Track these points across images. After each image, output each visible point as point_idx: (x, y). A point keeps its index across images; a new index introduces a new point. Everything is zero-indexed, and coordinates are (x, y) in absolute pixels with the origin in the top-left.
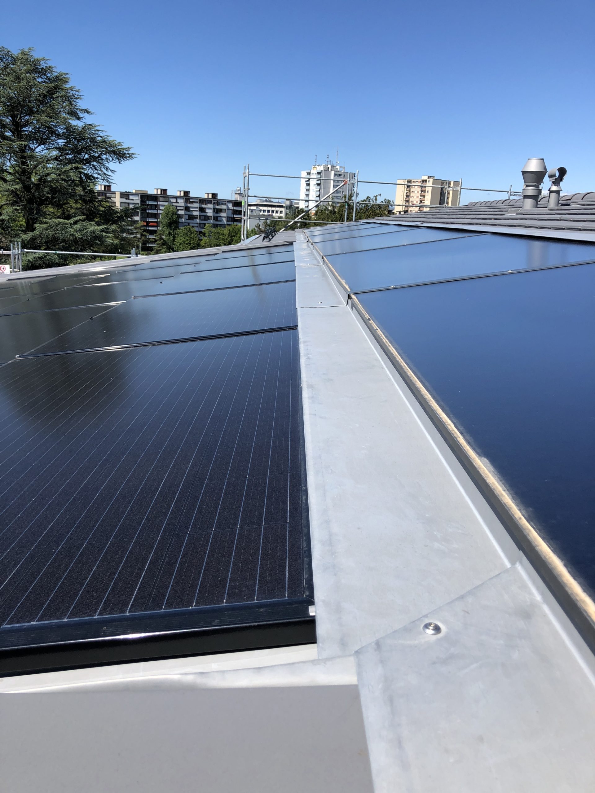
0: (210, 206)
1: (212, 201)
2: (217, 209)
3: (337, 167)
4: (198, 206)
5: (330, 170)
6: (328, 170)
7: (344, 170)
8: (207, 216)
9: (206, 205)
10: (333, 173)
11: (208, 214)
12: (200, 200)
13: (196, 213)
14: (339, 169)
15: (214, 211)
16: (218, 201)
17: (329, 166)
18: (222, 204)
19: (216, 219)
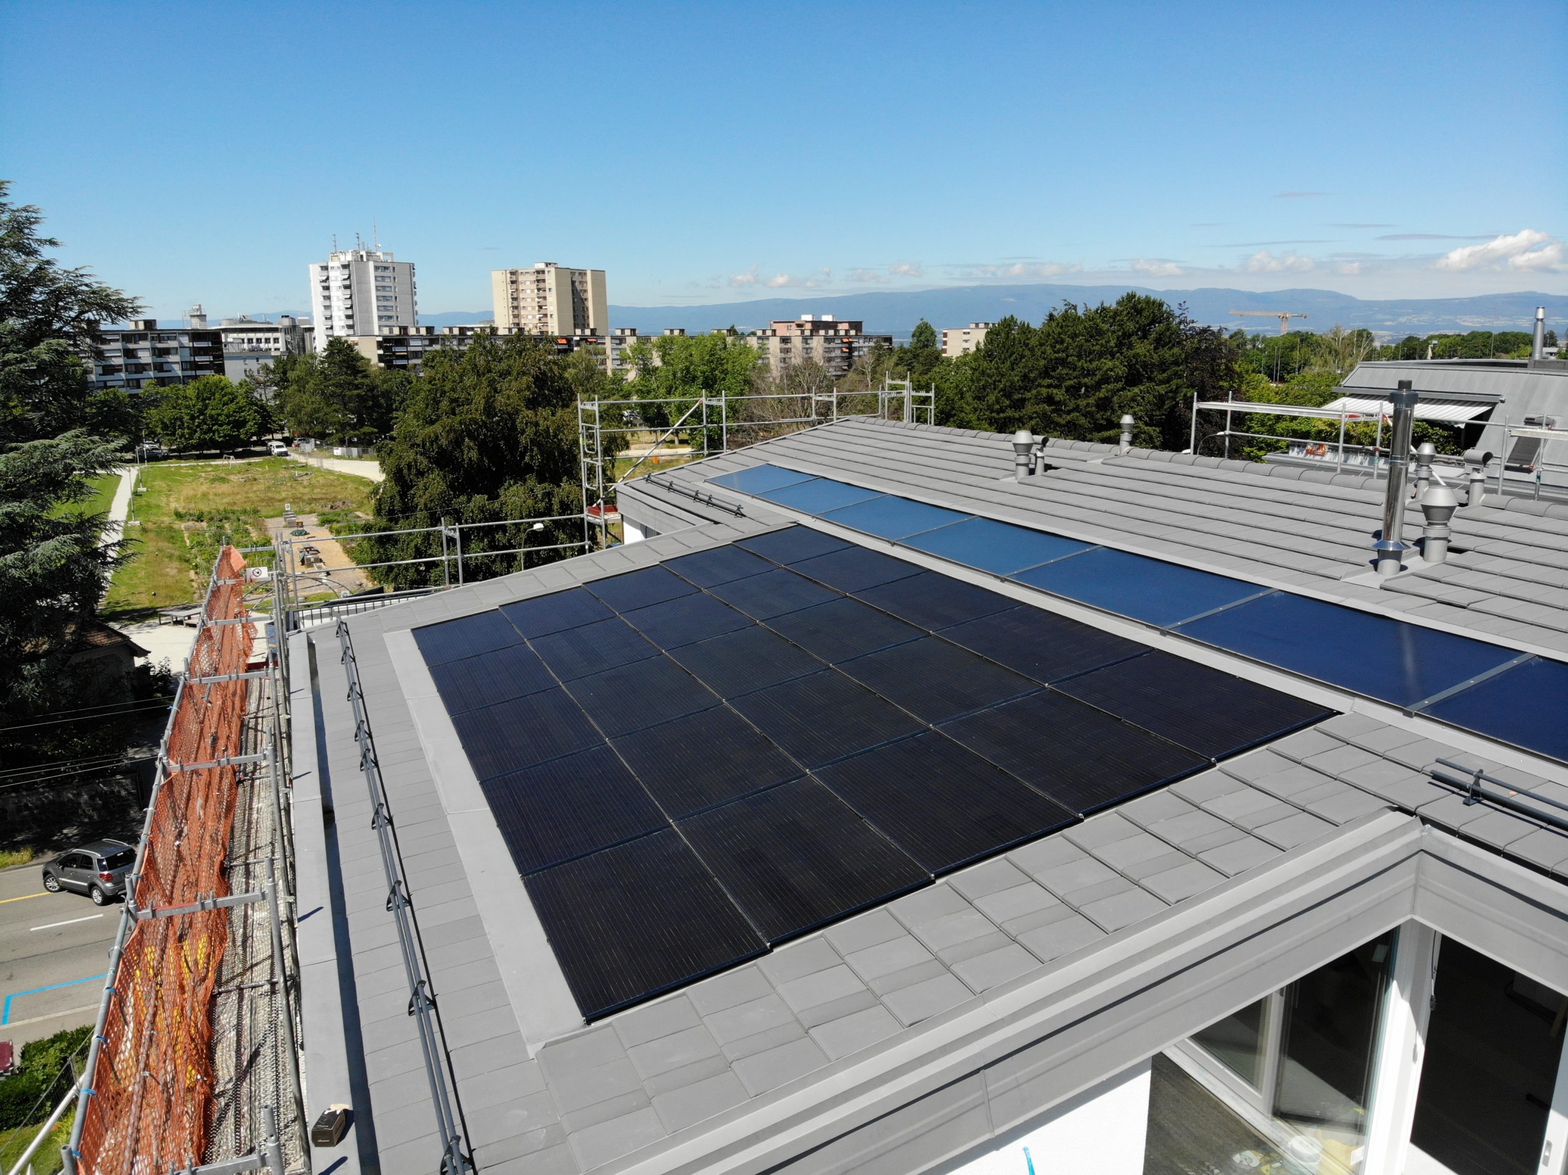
0: (143, 344)
1: (147, 334)
2: (160, 349)
3: (378, 254)
4: (121, 347)
5: (365, 259)
6: (362, 260)
7: (392, 258)
8: (141, 364)
9: (135, 343)
10: (371, 265)
11: (143, 361)
12: (123, 336)
13: (119, 361)
14: (382, 258)
15: (154, 354)
16: (159, 334)
17: (363, 253)
18: (169, 339)
19: (159, 367)
